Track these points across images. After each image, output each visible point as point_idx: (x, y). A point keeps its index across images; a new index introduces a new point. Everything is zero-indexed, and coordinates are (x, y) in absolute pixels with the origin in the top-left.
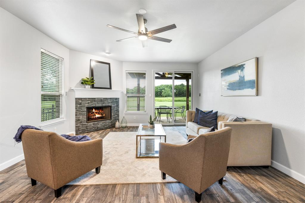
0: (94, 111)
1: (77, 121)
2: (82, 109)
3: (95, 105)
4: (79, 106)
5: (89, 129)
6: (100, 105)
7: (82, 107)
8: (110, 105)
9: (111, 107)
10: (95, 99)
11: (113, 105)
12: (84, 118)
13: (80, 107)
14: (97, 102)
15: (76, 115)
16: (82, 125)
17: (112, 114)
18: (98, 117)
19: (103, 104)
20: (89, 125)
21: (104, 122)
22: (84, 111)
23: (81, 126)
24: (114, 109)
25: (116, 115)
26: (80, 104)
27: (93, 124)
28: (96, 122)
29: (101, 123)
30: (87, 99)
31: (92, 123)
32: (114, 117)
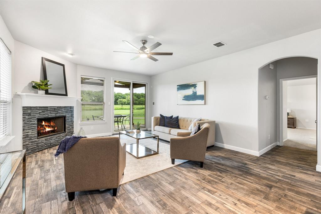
0: (44, 123)
1: (25, 137)
2: (31, 121)
3: (47, 116)
4: (27, 117)
5: (40, 147)
6: (53, 115)
7: (31, 118)
8: (64, 115)
9: (65, 117)
10: (47, 107)
11: (67, 115)
12: (33, 133)
13: (29, 119)
14: (50, 112)
15: (24, 130)
16: (32, 142)
17: (67, 126)
18: (48, 131)
19: (57, 114)
20: (40, 141)
21: (58, 135)
22: (34, 124)
23: (30, 144)
24: (68, 120)
25: (71, 127)
26: (30, 115)
27: (46, 139)
28: (49, 137)
29: (55, 138)
30: (38, 108)
31: (43, 139)
32: (69, 128)
